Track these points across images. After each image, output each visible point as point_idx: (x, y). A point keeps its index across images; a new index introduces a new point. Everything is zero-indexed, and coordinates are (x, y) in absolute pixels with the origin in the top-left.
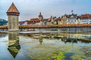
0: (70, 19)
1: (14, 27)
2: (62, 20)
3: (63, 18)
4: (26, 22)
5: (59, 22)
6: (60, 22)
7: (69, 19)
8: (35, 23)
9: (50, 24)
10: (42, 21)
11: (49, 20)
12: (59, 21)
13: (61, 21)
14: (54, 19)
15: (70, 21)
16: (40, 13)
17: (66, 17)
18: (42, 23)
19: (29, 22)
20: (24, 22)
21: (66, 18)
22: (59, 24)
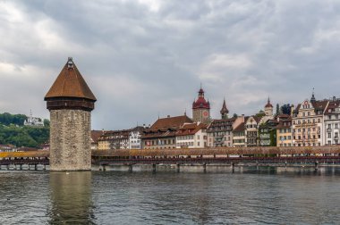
0: (333, 117)
1: (71, 156)
2: (294, 127)
3: (300, 115)
4: (138, 135)
5: (283, 135)
6: (288, 134)
7: (327, 118)
8: (175, 136)
9: (240, 141)
10: (203, 127)
11: (235, 126)
12: (281, 129)
13: (289, 129)
14: (258, 121)
15: (333, 127)
16: (201, 92)
17: (316, 111)
18: (205, 137)
19: (148, 134)
20: (126, 134)
21: (313, 113)
22: (279, 142)
